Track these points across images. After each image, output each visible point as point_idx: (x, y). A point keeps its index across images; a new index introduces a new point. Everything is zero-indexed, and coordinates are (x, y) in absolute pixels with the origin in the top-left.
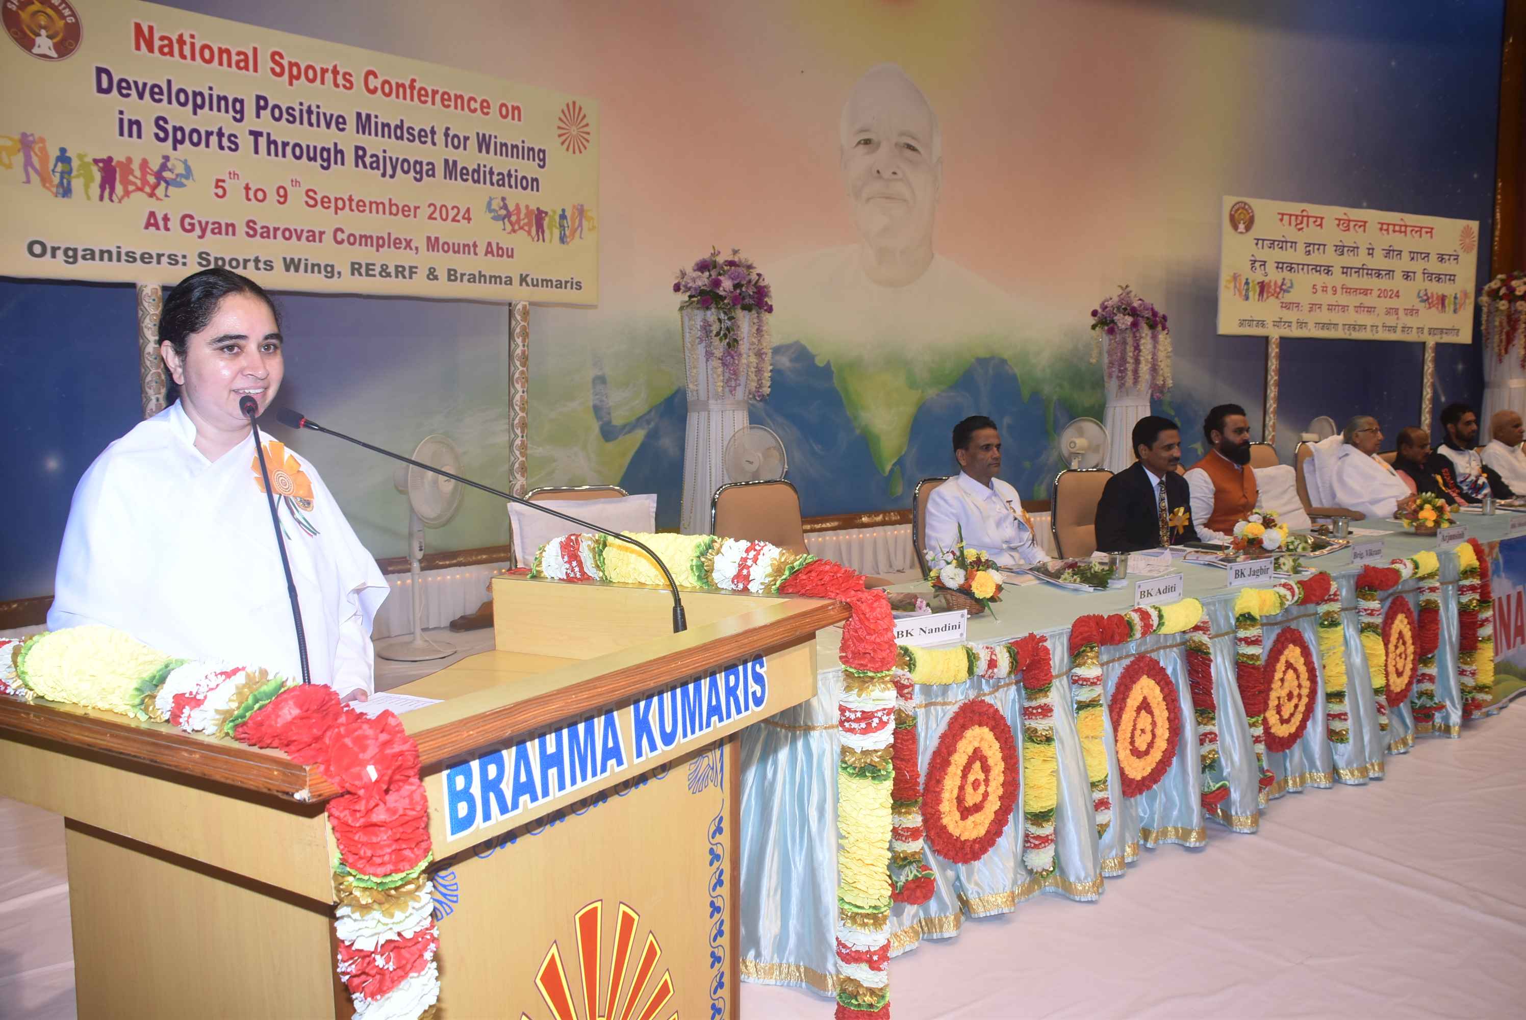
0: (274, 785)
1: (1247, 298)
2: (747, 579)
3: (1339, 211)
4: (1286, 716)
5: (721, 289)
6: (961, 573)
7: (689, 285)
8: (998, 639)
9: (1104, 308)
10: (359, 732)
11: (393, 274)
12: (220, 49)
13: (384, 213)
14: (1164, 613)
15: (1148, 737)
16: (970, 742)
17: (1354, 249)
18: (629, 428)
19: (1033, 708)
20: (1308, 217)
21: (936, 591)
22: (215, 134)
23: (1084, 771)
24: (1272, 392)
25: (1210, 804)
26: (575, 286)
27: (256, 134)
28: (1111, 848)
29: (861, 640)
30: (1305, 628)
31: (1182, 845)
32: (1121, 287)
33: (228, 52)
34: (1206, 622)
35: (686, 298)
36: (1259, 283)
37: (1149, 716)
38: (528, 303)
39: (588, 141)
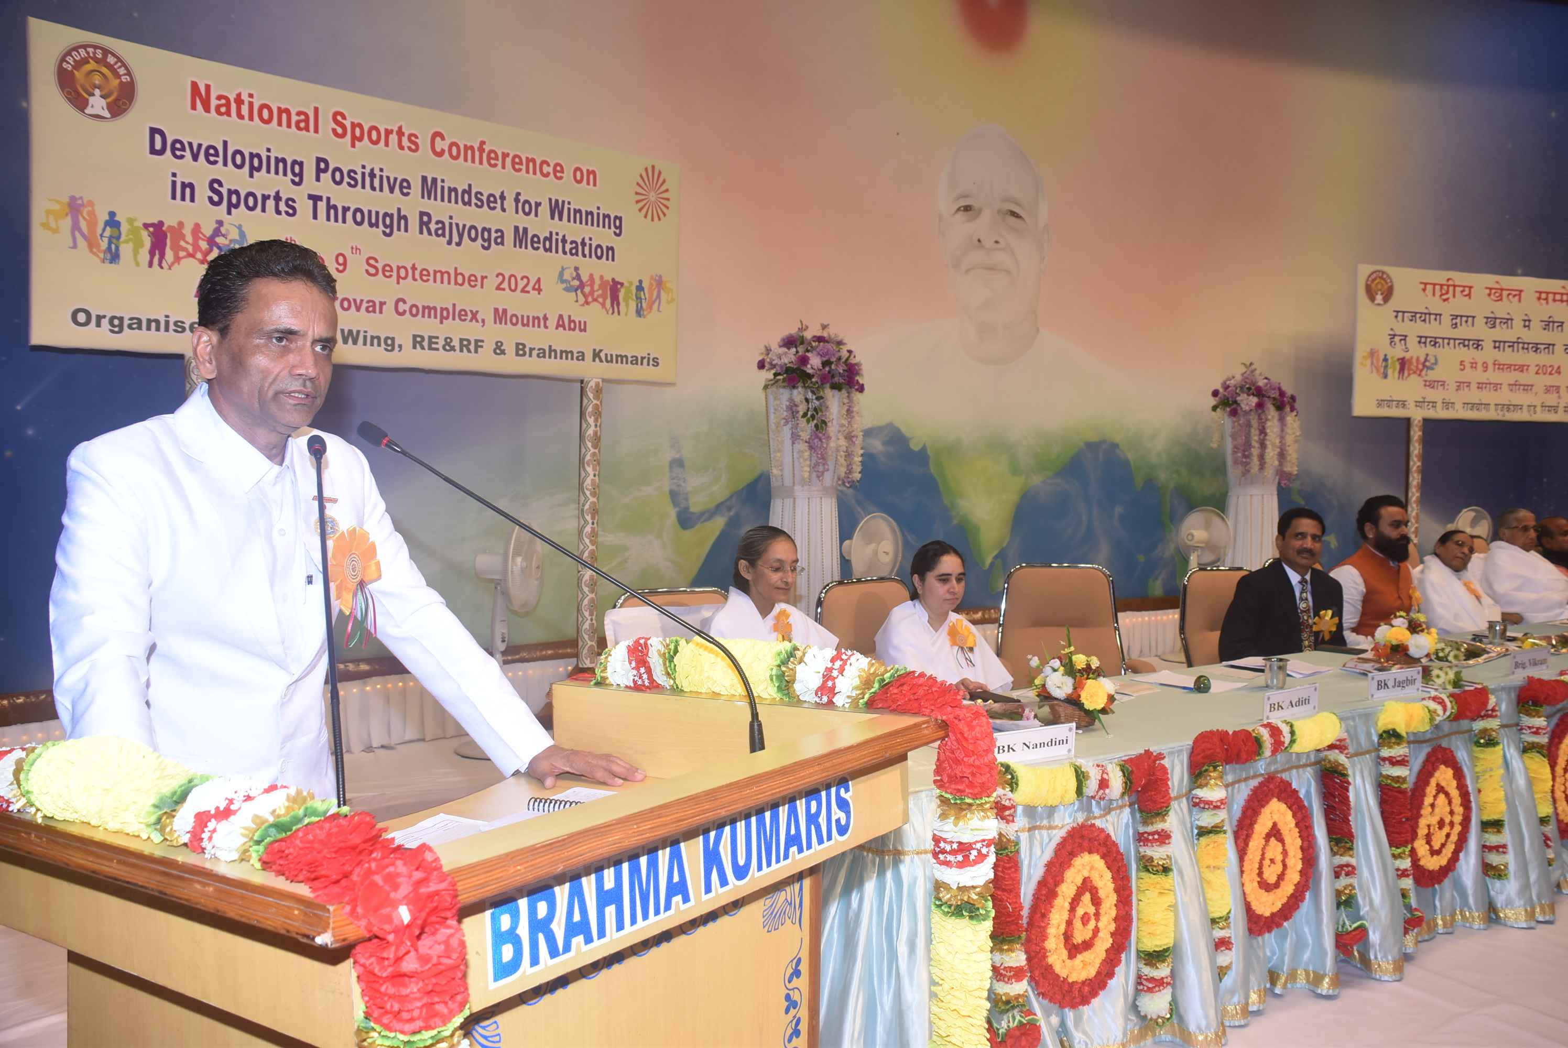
0: (294, 926)
1: (1385, 376)
2: (832, 692)
3: (1490, 280)
4: (1437, 846)
5: (809, 366)
6: (1069, 681)
7: (774, 362)
8: (1110, 756)
9: (1226, 387)
10: (391, 869)
11: (457, 348)
12: (279, 108)
13: (449, 283)
14: (1295, 728)
15: (1279, 868)
16: (1079, 871)
17: (1508, 321)
18: (709, 514)
19: (1149, 834)
20: (1455, 286)
21: (1041, 701)
22: (272, 198)
23: (1204, 908)
24: (1415, 479)
25: (1345, 945)
26: (651, 362)
27: (315, 199)
28: (1233, 993)
29: (958, 762)
30: (1457, 747)
31: (1314, 992)
32: (1245, 365)
33: (288, 111)
34: (1344, 740)
35: (770, 375)
36: (1399, 359)
37: (1280, 844)
38: (600, 381)
39: (667, 208)
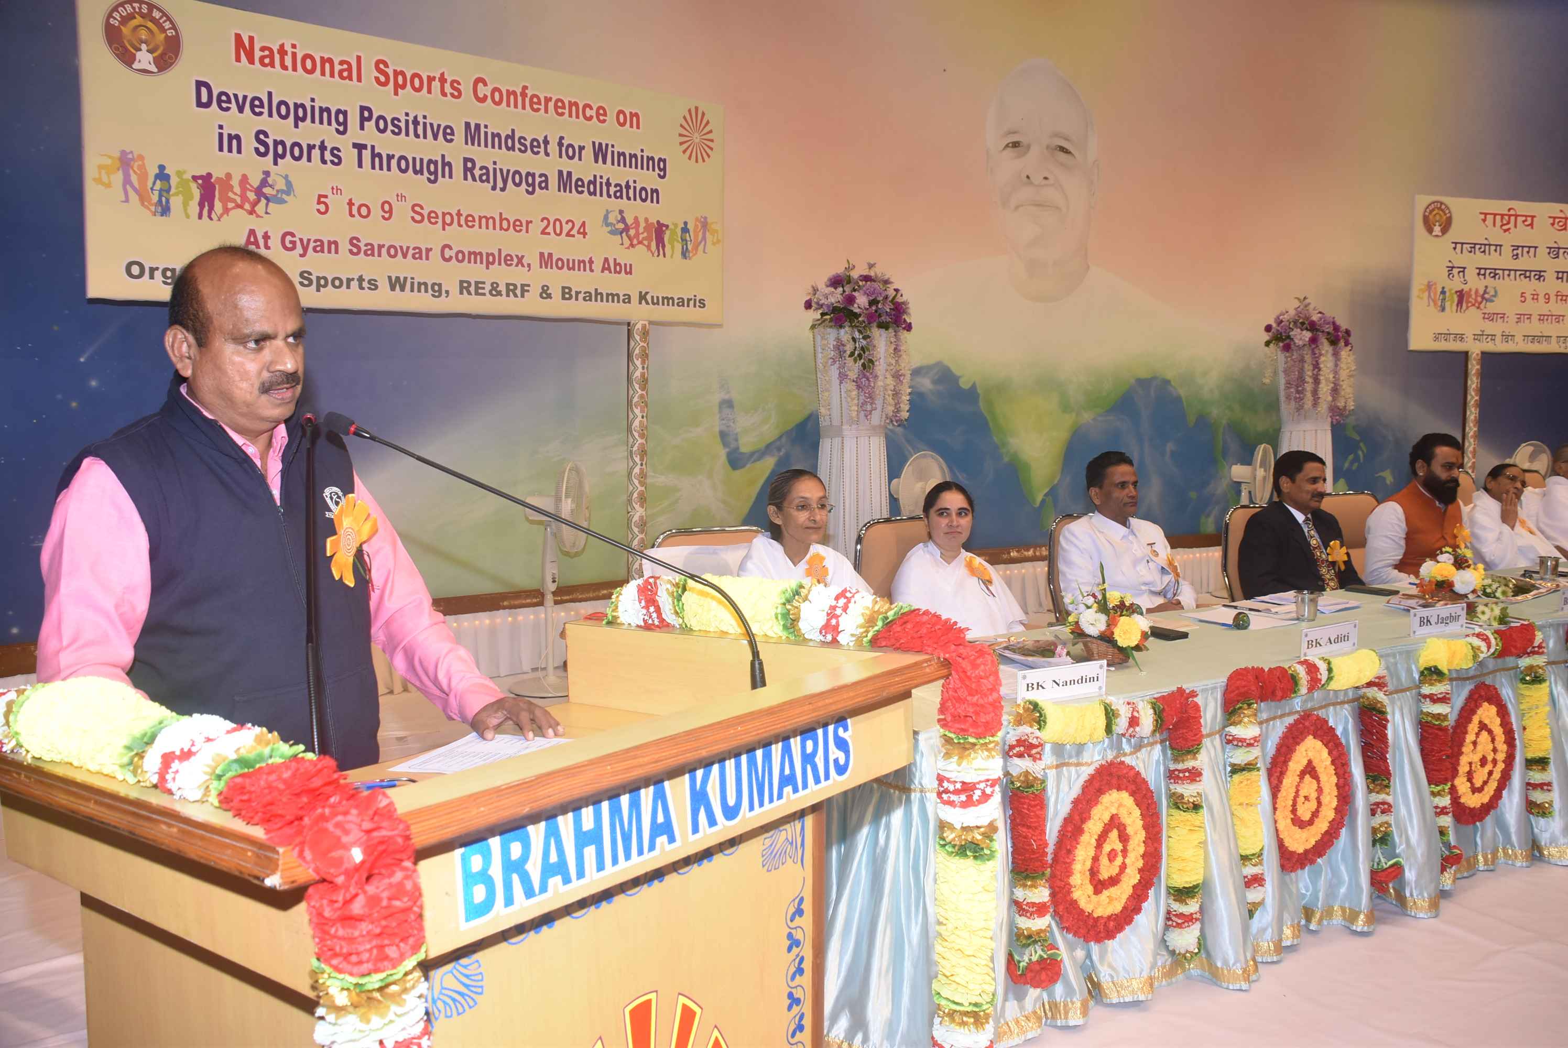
0: (247, 868)
1: (1443, 309)
2: (836, 630)
3: (1554, 208)
4: (1478, 784)
5: (856, 305)
6: (1103, 618)
7: (821, 302)
8: (1142, 694)
9: (1279, 322)
11: (504, 293)
12: (322, 58)
13: (494, 228)
14: (1333, 666)
15: (1313, 805)
16: (1107, 808)
18: (758, 455)
19: (1180, 771)
20: (1516, 216)
21: (1074, 638)
22: (317, 147)
23: (1235, 846)
24: (1472, 414)
25: (1380, 882)
26: (698, 304)
27: (360, 147)
28: (1265, 929)
30: (1501, 682)
31: (1348, 928)
32: (1298, 299)
33: (330, 61)
34: (1384, 677)
35: (818, 316)
36: (1456, 292)
37: (1314, 781)
38: (646, 323)
39: (712, 149)
